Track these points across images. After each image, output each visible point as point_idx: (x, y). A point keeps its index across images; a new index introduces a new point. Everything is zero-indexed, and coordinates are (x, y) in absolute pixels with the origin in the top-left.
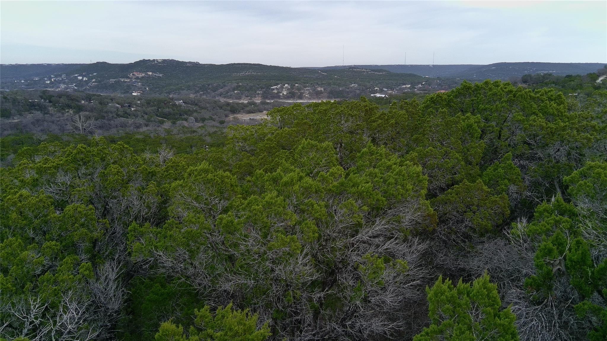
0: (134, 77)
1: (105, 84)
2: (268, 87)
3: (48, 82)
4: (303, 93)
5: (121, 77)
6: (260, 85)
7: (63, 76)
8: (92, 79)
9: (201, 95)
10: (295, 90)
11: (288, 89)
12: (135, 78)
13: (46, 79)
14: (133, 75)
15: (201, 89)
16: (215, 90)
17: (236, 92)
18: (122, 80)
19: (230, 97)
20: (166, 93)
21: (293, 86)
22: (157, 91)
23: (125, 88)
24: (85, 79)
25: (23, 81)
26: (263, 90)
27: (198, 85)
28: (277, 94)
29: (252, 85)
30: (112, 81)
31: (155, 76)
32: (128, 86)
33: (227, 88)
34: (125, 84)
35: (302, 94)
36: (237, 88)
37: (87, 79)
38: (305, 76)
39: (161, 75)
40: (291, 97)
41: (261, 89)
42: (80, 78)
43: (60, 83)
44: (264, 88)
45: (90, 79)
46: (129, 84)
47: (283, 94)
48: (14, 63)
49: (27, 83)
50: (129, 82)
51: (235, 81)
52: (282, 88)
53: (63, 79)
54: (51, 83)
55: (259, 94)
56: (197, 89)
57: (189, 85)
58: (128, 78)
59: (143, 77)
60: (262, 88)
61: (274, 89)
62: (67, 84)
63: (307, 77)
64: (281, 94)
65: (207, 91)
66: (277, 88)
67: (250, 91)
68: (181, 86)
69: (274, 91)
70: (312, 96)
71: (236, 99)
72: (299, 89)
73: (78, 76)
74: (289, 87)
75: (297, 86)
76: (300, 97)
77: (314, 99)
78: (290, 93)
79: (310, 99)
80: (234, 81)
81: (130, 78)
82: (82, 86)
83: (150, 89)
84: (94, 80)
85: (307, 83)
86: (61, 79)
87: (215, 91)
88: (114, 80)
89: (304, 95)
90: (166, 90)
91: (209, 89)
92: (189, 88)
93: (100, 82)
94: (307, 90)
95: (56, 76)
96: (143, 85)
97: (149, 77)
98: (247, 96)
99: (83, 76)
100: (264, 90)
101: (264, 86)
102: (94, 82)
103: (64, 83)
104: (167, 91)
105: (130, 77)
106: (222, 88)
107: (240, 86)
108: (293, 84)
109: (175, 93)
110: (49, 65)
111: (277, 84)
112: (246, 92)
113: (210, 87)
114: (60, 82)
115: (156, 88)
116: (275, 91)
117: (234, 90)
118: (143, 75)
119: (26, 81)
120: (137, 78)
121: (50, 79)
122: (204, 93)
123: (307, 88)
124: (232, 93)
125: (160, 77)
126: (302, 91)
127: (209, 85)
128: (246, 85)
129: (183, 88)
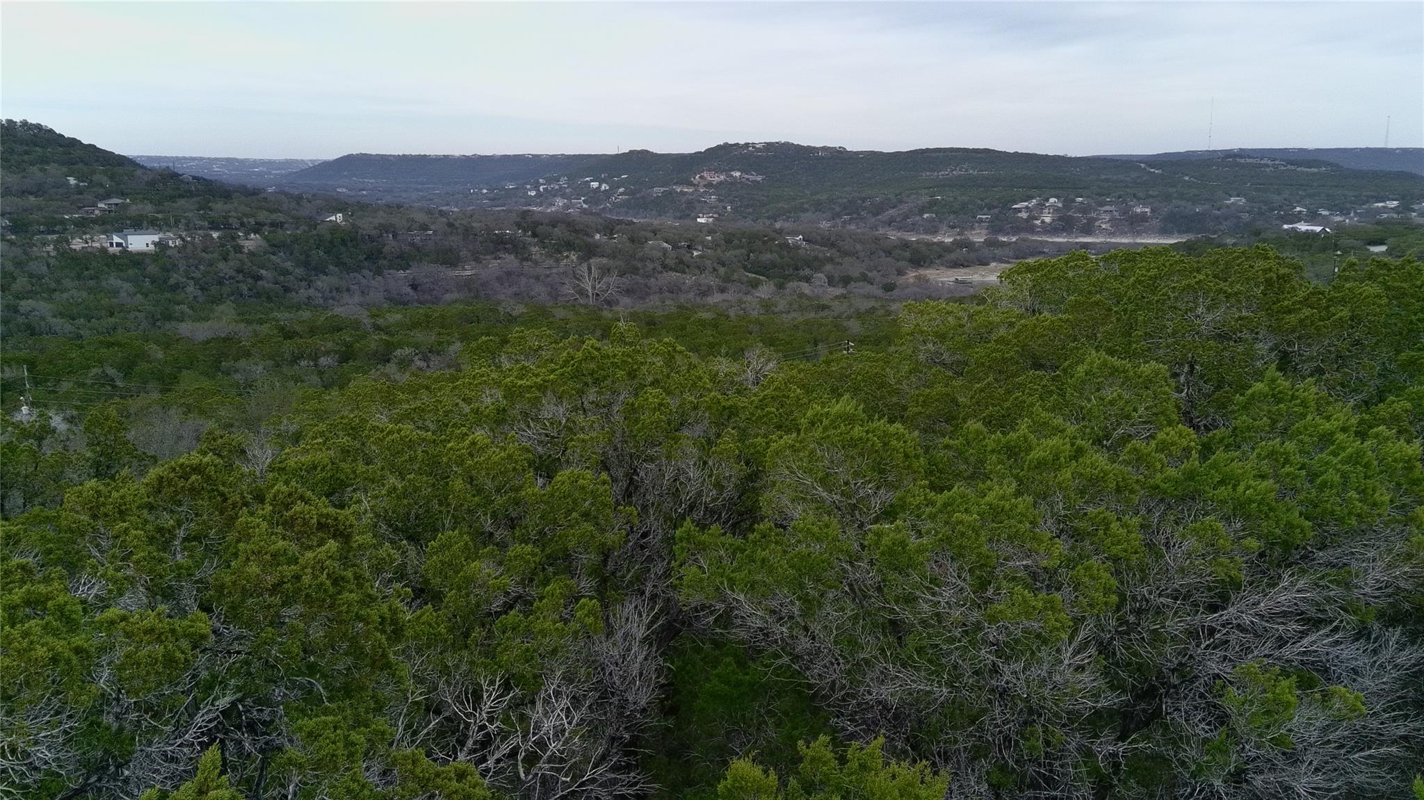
0: (703, 183)
1: (643, 198)
2: (1006, 204)
3: (533, 193)
4: (1096, 220)
5: (675, 184)
6: (987, 201)
7: (563, 181)
8: (619, 188)
9: (844, 222)
10: (1074, 212)
11: (1057, 210)
12: (705, 186)
13: (528, 187)
14: (701, 177)
15: (845, 208)
16: (878, 210)
17: (925, 216)
18: (678, 190)
19: (913, 228)
20: (768, 218)
21: (1068, 203)
22: (749, 214)
23: (684, 206)
24: (604, 187)
25: (485, 191)
26: (993, 211)
27: (840, 200)
28: (1027, 220)
29: (966, 198)
30: (658, 190)
31: (748, 179)
32: (690, 203)
33: (904, 208)
34: (684, 199)
35: (1091, 221)
36: (931, 206)
37: (607, 188)
38: (1103, 177)
39: (759, 178)
40: (1063, 230)
41: (989, 209)
42: (595, 185)
43: (555, 196)
44: (995, 207)
45: (614, 187)
46: (691, 197)
47: (1043, 222)
48: (469, 153)
49: (492, 195)
50: (692, 194)
51: (926, 191)
52: (1041, 206)
53: (561, 188)
54: (539, 195)
55: (981, 221)
56: (838, 209)
57: (819, 201)
58: (691, 184)
59: (721, 183)
60: (990, 207)
61: (1019, 210)
62: (569, 198)
63: (1107, 180)
64: (1038, 222)
65: (859, 214)
66: (1027, 207)
67: (962, 215)
68: (803, 203)
69: (1019, 215)
70: (1117, 228)
71: (927, 232)
72: (1084, 210)
73: (592, 181)
74: (1060, 205)
75: (1081, 203)
76: (1088, 230)
77: (1123, 234)
78: (1060, 219)
79: (1112, 234)
80: (924, 191)
81: (694, 185)
82: (597, 203)
83: (735, 209)
84: (621, 190)
85: (1108, 195)
86: (557, 187)
87: (878, 214)
88: (662, 189)
89: (1097, 224)
90: (768, 211)
91: (865, 208)
92: (818, 207)
93: (632, 193)
94: (1105, 212)
95: (549, 181)
96: (720, 201)
97: (735, 182)
98: (953, 227)
99: (601, 182)
100: (996, 211)
101: (995, 203)
102: (621, 194)
103: (563, 196)
104: (770, 213)
105: (695, 182)
106: (894, 208)
107: (936, 202)
108: (1071, 197)
109: (788, 218)
110: (536, 158)
111: (1028, 198)
112: (952, 216)
113: (868, 203)
114: (555, 194)
115: (747, 206)
116: (1024, 215)
117: (922, 211)
118: (722, 177)
119: (491, 190)
120: (710, 185)
121: (536, 188)
122: (851, 219)
123: (1107, 208)
124: (918, 218)
125: (758, 182)
126: (1094, 215)
127: (864, 200)
128: (951, 199)
129: (806, 206)
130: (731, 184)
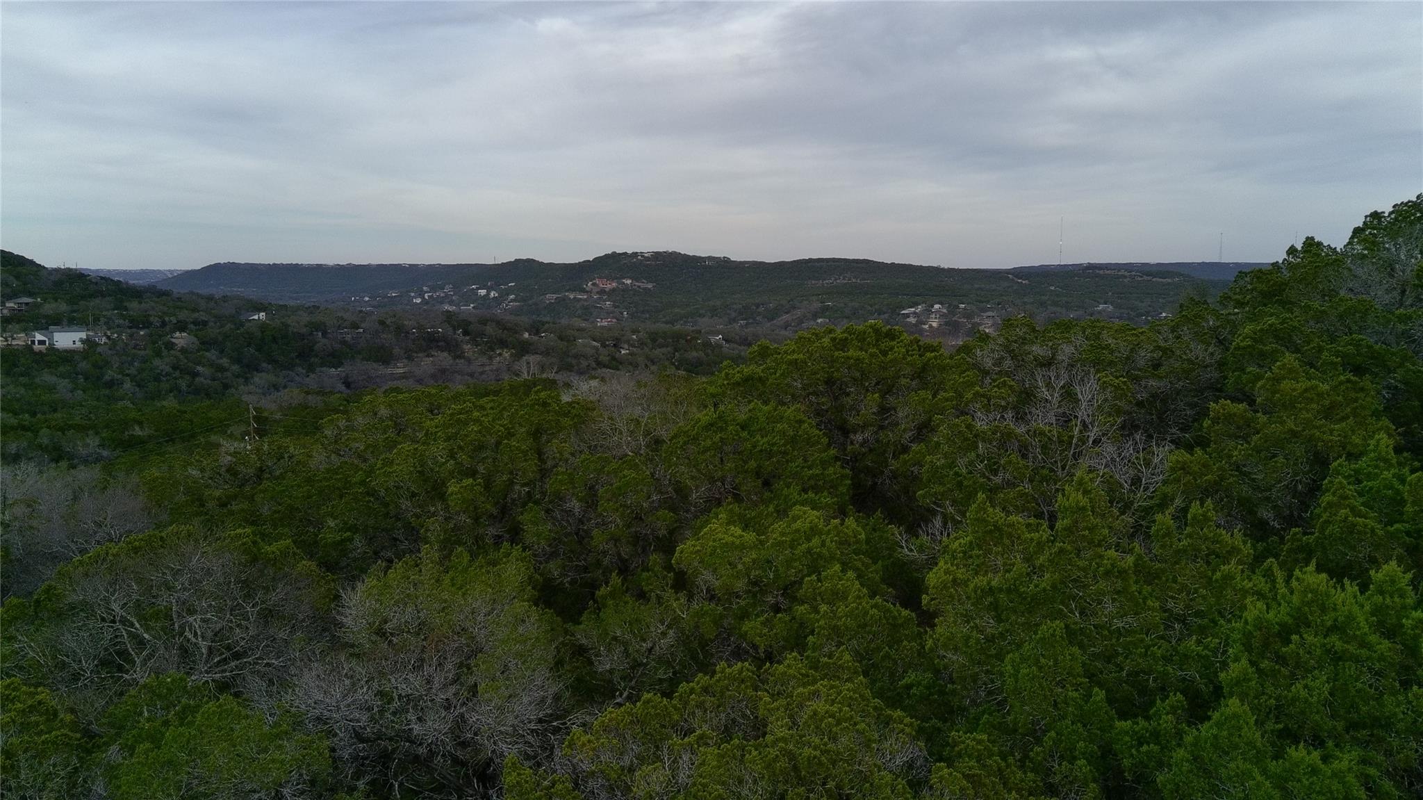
0: (595, 290)
1: (535, 304)
2: (895, 310)
3: (419, 301)
4: (980, 324)
5: (567, 291)
6: (877, 307)
7: (448, 289)
8: (508, 295)
9: (742, 326)
10: (959, 318)
11: (943, 315)
12: (598, 293)
13: (413, 294)
14: (594, 284)
15: (740, 314)
16: (772, 316)
17: (819, 321)
18: (572, 297)
20: (667, 322)
21: (953, 309)
22: (646, 318)
23: (579, 312)
24: (492, 294)
25: (367, 299)
26: (882, 317)
27: (735, 308)
28: (916, 325)
29: (856, 305)
30: (551, 297)
31: (639, 287)
32: (585, 308)
33: (799, 313)
34: (578, 305)
35: (975, 325)
36: (823, 311)
37: (496, 295)
38: (976, 286)
39: (650, 286)
40: (950, 334)
41: (879, 314)
42: (483, 292)
43: (442, 303)
44: (884, 313)
45: (503, 295)
46: (586, 304)
47: (931, 326)
48: (343, 262)
49: (375, 303)
50: (585, 300)
51: (817, 298)
52: (928, 311)
53: (447, 295)
54: (425, 302)
56: (734, 315)
57: (714, 306)
58: (583, 291)
59: (614, 290)
60: (880, 312)
61: (908, 316)
62: (457, 305)
63: (983, 289)
64: (926, 327)
65: (754, 319)
66: (915, 313)
67: (856, 320)
69: (908, 320)
72: (968, 315)
73: (478, 289)
74: (945, 311)
75: (965, 309)
78: (947, 324)
80: (814, 298)
81: (587, 292)
82: (489, 308)
83: (632, 316)
84: (512, 297)
85: (988, 302)
86: (443, 295)
87: (773, 319)
88: (555, 296)
90: (664, 316)
91: (759, 314)
92: (714, 312)
93: (524, 300)
94: (988, 316)
95: (433, 289)
96: (615, 307)
97: (626, 290)
99: (489, 289)
100: (886, 316)
101: (884, 309)
102: (512, 301)
103: (450, 302)
104: (668, 318)
105: (587, 289)
106: (787, 313)
107: (828, 308)
108: (955, 303)
109: (685, 322)
110: (413, 267)
111: (915, 305)
112: (845, 321)
113: (761, 309)
114: (441, 301)
115: (643, 312)
116: (912, 320)
117: (815, 316)
118: (614, 284)
119: (372, 298)
120: (602, 292)
121: (421, 295)
122: (747, 324)
123: (990, 314)
124: (812, 322)
125: (649, 289)
126: (977, 320)
127: (758, 306)
128: (842, 305)
129: (701, 312)
130: (623, 290)
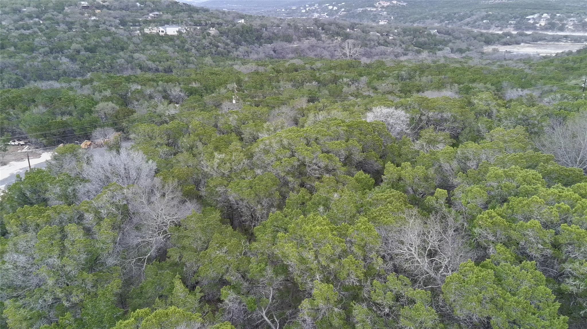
0: (380, 6)
1: (353, 13)
2: (523, 16)
3: (304, 11)
4: (566, 24)
5: (367, 7)
6: (514, 15)
7: (316, 5)
8: (341, 8)
9: (446, 24)
10: (556, 21)
11: (548, 19)
12: (381, 8)
13: (302, 8)
14: (379, 4)
15: (446, 18)
16: (461, 19)
17: (485, 21)
18: (369, 9)
19: (479, 27)
20: (411, 22)
21: (553, 16)
22: (401, 20)
23: (372, 17)
24: (335, 8)
25: (283, 10)
26: (516, 19)
27: (444, 14)
28: (533, 24)
29: (503, 13)
30: (360, 10)
31: (400, 4)
32: (375, 15)
33: (474, 17)
34: (372, 14)
35: (564, 25)
36: (487, 17)
37: (337, 8)
38: (567, 4)
39: (405, 4)
40: (550, 29)
41: (515, 19)
42: (330, 7)
43: (313, 12)
44: (518, 18)
45: (340, 8)
46: (375, 13)
47: (540, 25)
49: (287, 12)
50: (375, 11)
51: (484, 10)
52: (540, 17)
53: (316, 9)
54: (307, 12)
55: (511, 24)
56: (443, 18)
57: (434, 14)
58: (374, 7)
59: (388, 6)
60: (516, 18)
61: (529, 19)
62: (320, 13)
63: (569, 6)
64: (538, 25)
65: (453, 20)
66: (533, 18)
67: (503, 21)
68: (426, 15)
69: (529, 21)
70: (576, 27)
71: (485, 29)
72: (561, 20)
73: (329, 6)
74: (549, 17)
75: (559, 16)
76: (562, 29)
77: (579, 31)
78: (549, 24)
79: (573, 31)
80: (483, 10)
81: (376, 7)
82: (332, 15)
83: (395, 18)
84: (343, 9)
85: (572, 13)
86: (314, 8)
87: (462, 20)
88: (362, 9)
89: (566, 26)
90: (410, 19)
91: (455, 18)
92: (434, 17)
93: (348, 11)
94: (571, 21)
95: (310, 6)
96: (388, 14)
97: (394, 6)
98: (497, 27)
99: (334, 6)
100: (518, 19)
101: (518, 16)
102: (343, 11)
103: (317, 12)
104: (412, 20)
105: (376, 6)
106: (469, 17)
107: (489, 15)
108: (554, 13)
109: (420, 22)
111: (533, 14)
112: (497, 22)
113: (457, 15)
114: (313, 11)
115: (400, 17)
116: (531, 21)
117: (483, 19)
118: (389, 4)
119: (286, 10)
120: (383, 7)
121: (305, 8)
122: (449, 23)
123: (572, 19)
124: (481, 22)
125: (404, 6)
126: (565, 22)
127: (455, 14)
128: (497, 14)
129: (428, 17)
130: (392, 6)
